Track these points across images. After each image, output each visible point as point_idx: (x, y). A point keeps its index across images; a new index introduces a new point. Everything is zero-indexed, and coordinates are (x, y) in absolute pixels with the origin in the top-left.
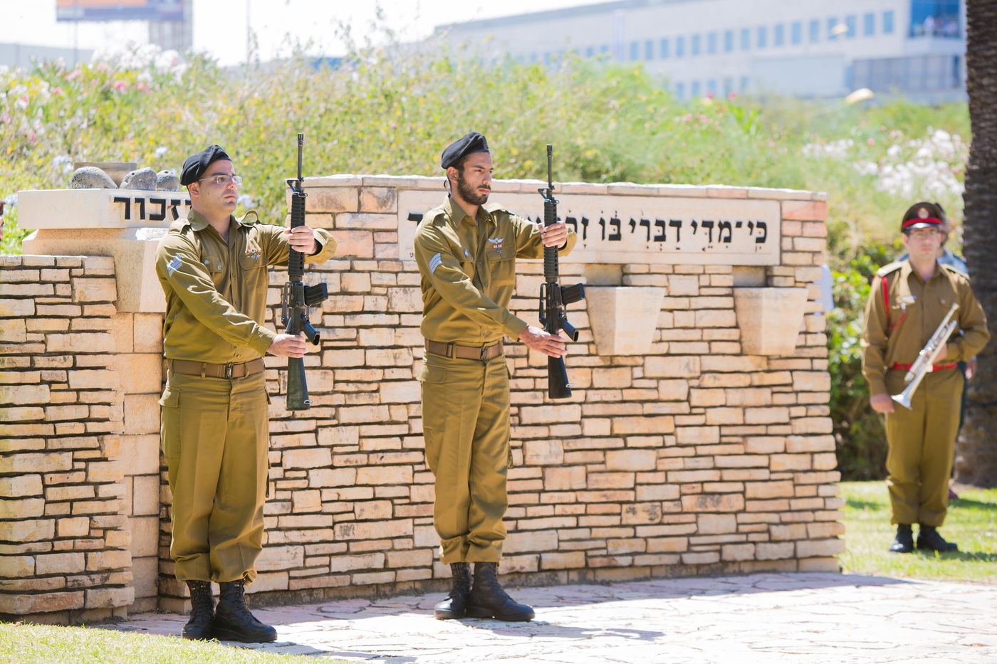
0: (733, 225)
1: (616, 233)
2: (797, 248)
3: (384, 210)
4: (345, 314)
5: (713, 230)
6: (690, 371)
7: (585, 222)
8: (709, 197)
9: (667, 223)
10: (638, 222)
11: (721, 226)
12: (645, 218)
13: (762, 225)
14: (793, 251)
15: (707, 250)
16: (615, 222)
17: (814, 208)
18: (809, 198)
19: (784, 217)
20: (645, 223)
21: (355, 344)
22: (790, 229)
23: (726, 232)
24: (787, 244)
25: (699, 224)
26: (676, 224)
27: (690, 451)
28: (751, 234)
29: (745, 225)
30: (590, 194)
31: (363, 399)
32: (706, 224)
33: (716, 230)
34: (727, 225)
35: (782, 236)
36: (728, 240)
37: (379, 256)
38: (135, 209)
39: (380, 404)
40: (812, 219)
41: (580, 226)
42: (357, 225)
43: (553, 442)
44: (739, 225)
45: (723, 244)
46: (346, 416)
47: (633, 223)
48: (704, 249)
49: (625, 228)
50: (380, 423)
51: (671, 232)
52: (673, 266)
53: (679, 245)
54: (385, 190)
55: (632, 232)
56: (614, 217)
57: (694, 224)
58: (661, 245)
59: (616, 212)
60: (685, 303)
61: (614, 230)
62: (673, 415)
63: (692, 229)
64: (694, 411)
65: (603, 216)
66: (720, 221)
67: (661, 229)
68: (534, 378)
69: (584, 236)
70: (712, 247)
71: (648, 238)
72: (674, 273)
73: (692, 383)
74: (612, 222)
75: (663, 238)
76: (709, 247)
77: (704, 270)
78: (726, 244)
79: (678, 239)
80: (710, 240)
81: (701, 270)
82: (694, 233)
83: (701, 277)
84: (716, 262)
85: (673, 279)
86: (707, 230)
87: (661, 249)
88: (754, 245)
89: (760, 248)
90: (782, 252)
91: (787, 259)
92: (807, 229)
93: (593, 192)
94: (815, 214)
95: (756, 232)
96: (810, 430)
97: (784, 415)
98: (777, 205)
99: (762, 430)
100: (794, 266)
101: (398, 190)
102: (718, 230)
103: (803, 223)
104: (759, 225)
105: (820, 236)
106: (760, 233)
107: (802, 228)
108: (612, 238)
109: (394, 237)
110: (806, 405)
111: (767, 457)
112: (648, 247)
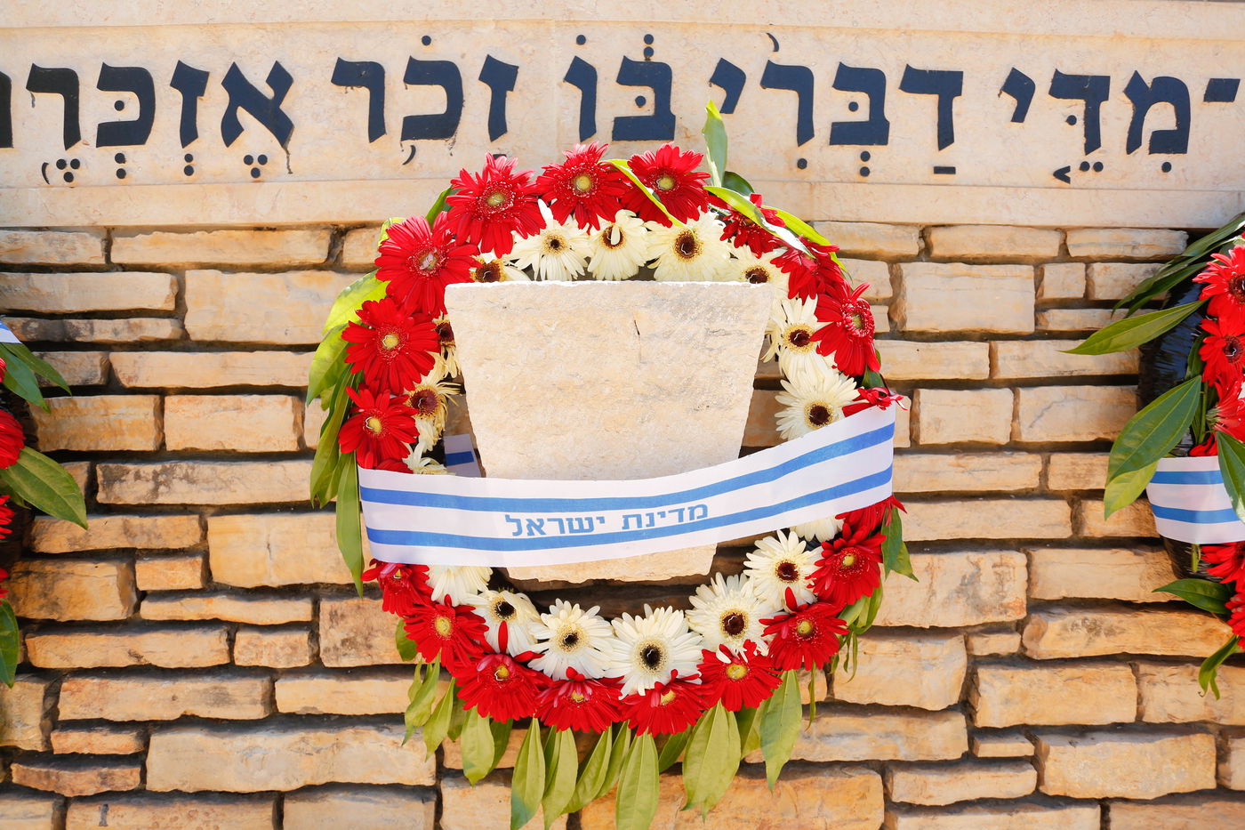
0: (1196, 93)
1: (648, 110)
5: (1105, 108)
6: (980, 608)
7: (500, 76)
9: (893, 79)
10: (754, 73)
11: (1142, 94)
12: (784, 58)
15: (1075, 173)
16: (648, 74)
20: (788, 78)
23: (1161, 117)
25: (1043, 84)
26: (945, 86)
32: (1064, 86)
33: (1116, 113)
34: (1172, 90)
41: (477, 97)
44: (1221, 91)
45: (1147, 160)
47: (728, 78)
48: (1062, 174)
49: (694, 97)
51: (910, 113)
52: (924, 233)
53: (947, 157)
55: (727, 108)
56: (639, 57)
57: (1019, 87)
58: (865, 157)
59: (649, 39)
60: (968, 359)
61: (640, 101)
62: (884, 769)
63: (1010, 102)
64: (988, 749)
65: (587, 54)
66: (1136, 78)
67: (862, 99)
68: (232, 628)
69: (497, 126)
70: (1098, 167)
71: (805, 131)
72: (926, 253)
73: (985, 646)
74: (630, 73)
75: (874, 131)
76: (1085, 166)
77: (1064, 248)
78: (1163, 158)
79: (945, 136)
80: (1093, 142)
81: (1050, 246)
82: (1019, 116)
83: (1050, 271)
84: (1119, 219)
85: (919, 277)
86: (1078, 107)
87: (865, 172)
102: (1129, 111)
108: (628, 130)
112: (802, 164)
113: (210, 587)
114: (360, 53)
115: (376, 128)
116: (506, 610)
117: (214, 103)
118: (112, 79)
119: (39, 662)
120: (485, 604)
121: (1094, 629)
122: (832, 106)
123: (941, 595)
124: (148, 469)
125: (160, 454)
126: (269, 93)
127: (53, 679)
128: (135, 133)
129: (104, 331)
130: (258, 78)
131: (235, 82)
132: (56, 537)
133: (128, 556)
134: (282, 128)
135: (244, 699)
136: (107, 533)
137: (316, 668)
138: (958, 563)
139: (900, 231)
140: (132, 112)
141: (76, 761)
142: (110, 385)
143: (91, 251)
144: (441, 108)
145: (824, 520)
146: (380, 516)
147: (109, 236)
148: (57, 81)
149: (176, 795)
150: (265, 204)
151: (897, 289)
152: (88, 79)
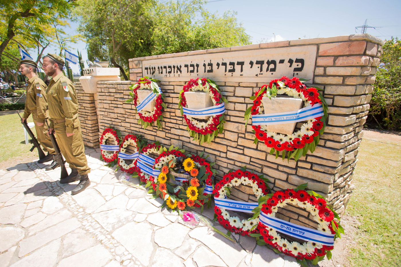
0: (278, 62)
2: (328, 74)
4: (129, 95)
5: (263, 65)
6: (240, 130)
7: (198, 66)
8: (262, 49)
9: (236, 63)
10: (221, 64)
11: (269, 63)
12: (224, 62)
13: (302, 61)
14: (325, 75)
15: (259, 75)
16: (210, 65)
17: (350, 46)
18: (347, 39)
19: (320, 54)
20: (224, 64)
21: (130, 103)
22: (321, 62)
23: (272, 66)
24: (320, 71)
25: (255, 63)
26: (241, 64)
27: (232, 162)
28: (290, 66)
29: (286, 61)
31: (131, 117)
32: (258, 63)
33: (265, 66)
34: (274, 62)
35: (316, 66)
36: (273, 70)
37: (138, 80)
38: (85, 72)
39: (136, 119)
40: (347, 53)
41: (196, 68)
42: (132, 72)
43: (180, 141)
44: (282, 61)
45: (269, 73)
46: (127, 120)
47: (218, 65)
48: (257, 75)
49: (215, 67)
50: (135, 124)
51: (238, 68)
52: (239, 83)
53: (242, 73)
54: (137, 62)
55: (218, 68)
56: (210, 63)
57: (251, 63)
58: (232, 74)
59: (211, 60)
60: (242, 100)
61: (210, 68)
62: (227, 146)
63: (250, 65)
64: (238, 147)
65: (205, 63)
66: (268, 61)
67: (232, 66)
68: (177, 120)
69: (197, 71)
70: (262, 74)
71: (226, 71)
72: (239, 86)
73: (240, 135)
75: (233, 70)
76: (260, 74)
77: (257, 85)
78: (272, 72)
79: (242, 71)
80: (261, 70)
81: (255, 85)
82: (251, 67)
83: (254, 89)
84: (265, 81)
85: (238, 89)
86: (259, 65)
87: (232, 76)
88: (292, 72)
89: (297, 74)
90: (315, 76)
91: (318, 80)
92: (340, 61)
93: (200, 53)
94: (349, 51)
95: (295, 65)
96: (310, 177)
97: (293, 164)
98: (315, 48)
99: (275, 166)
100: (325, 85)
101: (142, 61)
102: (267, 65)
103: (336, 57)
104: (297, 61)
105: (354, 65)
106: (298, 65)
107: (334, 61)
108: (209, 71)
109: (141, 75)
110: (312, 164)
111: (274, 179)
112: (225, 75)
113: (176, 116)
114: (186, 64)
115: (188, 72)
116: (192, 120)
117: (176, 69)
118: (169, 67)
119: (165, 121)
120: (191, 119)
121: (252, 136)
122: (229, 67)
123: (234, 128)
124: (172, 104)
125: (172, 103)
126: (180, 68)
127: (165, 122)
128: (170, 72)
129: (169, 91)
130: (179, 67)
131: (177, 67)
132: (165, 110)
133: (170, 112)
134: (181, 72)
135: (177, 126)
136: (169, 110)
137: (182, 125)
138: (237, 124)
139: (236, 83)
140: (170, 70)
141: (167, 129)
142: (169, 97)
143: (168, 84)
144: (193, 69)
146: (184, 111)
147: (169, 82)
148: (165, 67)
149: (173, 134)
150: (180, 79)
151: (234, 91)
152: (167, 67)
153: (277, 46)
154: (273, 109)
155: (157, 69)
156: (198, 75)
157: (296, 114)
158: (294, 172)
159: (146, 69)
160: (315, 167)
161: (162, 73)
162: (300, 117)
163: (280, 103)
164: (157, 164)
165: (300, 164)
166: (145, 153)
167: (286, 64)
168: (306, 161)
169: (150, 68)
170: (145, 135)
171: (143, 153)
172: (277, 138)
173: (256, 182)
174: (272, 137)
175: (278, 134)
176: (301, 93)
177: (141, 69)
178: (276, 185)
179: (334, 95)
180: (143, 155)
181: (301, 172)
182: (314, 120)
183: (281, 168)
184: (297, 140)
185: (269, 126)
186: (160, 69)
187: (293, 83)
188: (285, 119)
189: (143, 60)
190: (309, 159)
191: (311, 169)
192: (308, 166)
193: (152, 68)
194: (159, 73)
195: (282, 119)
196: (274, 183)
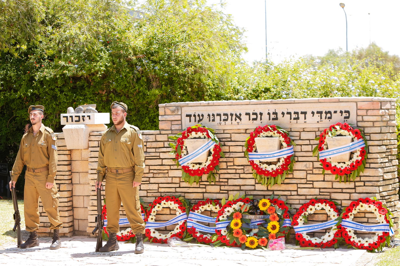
0: (333, 112)
1: (275, 117)
2: (364, 120)
3: (174, 114)
4: (156, 148)
5: (322, 115)
6: (308, 168)
7: (261, 114)
8: (320, 102)
9: (300, 113)
10: (286, 113)
11: (326, 113)
12: (289, 111)
13: (348, 112)
14: (363, 121)
15: (319, 122)
16: (275, 113)
17: (373, 104)
18: (371, 100)
19: (358, 108)
20: (289, 113)
21: (159, 157)
22: (360, 113)
23: (329, 115)
24: (360, 118)
25: (315, 113)
26: (305, 113)
27: (303, 197)
28: (342, 115)
30: (264, 104)
31: (161, 175)
32: (318, 112)
33: (324, 115)
34: (330, 112)
35: (357, 115)
36: (330, 118)
37: (173, 129)
38: (70, 119)
40: (372, 108)
41: (259, 116)
42: (164, 119)
43: (241, 192)
44: (335, 112)
45: (327, 120)
46: (152, 180)
47: (283, 113)
48: (318, 122)
49: (280, 116)
51: (302, 116)
52: (304, 128)
53: (305, 121)
54: (174, 107)
55: (283, 117)
57: (313, 113)
58: (297, 121)
59: (275, 110)
60: (307, 142)
61: (275, 116)
62: (297, 184)
63: (312, 115)
64: (308, 182)
65: (269, 112)
66: (326, 111)
67: (297, 115)
68: (236, 169)
69: (261, 119)
70: (322, 121)
71: (291, 119)
72: (304, 131)
73: (308, 172)
74: (274, 113)
75: (298, 118)
77: (319, 130)
78: (329, 120)
79: (305, 118)
80: (321, 118)
81: (317, 130)
82: (313, 116)
83: (317, 132)
84: (324, 127)
85: (302, 133)
86: (319, 115)
87: (297, 123)
88: (343, 119)
89: (347, 120)
90: (357, 122)
91: (360, 124)
92: (370, 113)
93: (264, 103)
94: (373, 107)
95: (344, 115)
96: (364, 191)
97: (352, 185)
98: (355, 104)
99: (340, 190)
100: (364, 127)
101: (181, 107)
102: (325, 115)
103: (367, 110)
104: (346, 112)
105: (376, 115)
106: (346, 115)
107: (367, 112)
108: (273, 119)
109: (179, 122)
110: (364, 182)
111: (340, 201)
112: (290, 122)
113: (234, 165)
114: (248, 112)
115: (250, 120)
117: (234, 117)
118: (224, 115)
119: (219, 172)
120: (259, 164)
121: (319, 170)
122: (294, 116)
123: (303, 166)
124: (229, 153)
125: (229, 152)
126: (239, 116)
127: (219, 174)
128: (226, 120)
129: (224, 140)
130: (238, 114)
131: (236, 115)
132: (221, 160)
133: (227, 162)
134: (240, 119)
135: (237, 176)
136: (225, 160)
137: (244, 173)
138: (304, 163)
139: (301, 129)
140: (226, 118)
141: (222, 182)
142: (225, 145)
143: (222, 132)
144: (256, 117)
145: (285, 157)
146: (250, 156)
147: (224, 130)
148: (219, 115)
149: (231, 185)
150: (239, 127)
151: (300, 135)
152: (222, 115)
153: (331, 101)
154: (334, 145)
155: (206, 116)
156: (261, 122)
157: (349, 146)
158: (353, 191)
159: (189, 116)
160: (367, 184)
161: (213, 120)
162: (352, 148)
163: (338, 140)
164: (222, 216)
165: (357, 184)
166: (196, 211)
167: (339, 113)
168: (360, 181)
169: (195, 116)
170: (186, 194)
171: (194, 211)
172: (339, 166)
173: (328, 204)
174: (335, 166)
175: (339, 163)
176: (351, 133)
177: (180, 116)
178: (343, 205)
179: (370, 133)
180: (195, 214)
181: (359, 190)
182: (360, 150)
183: (344, 191)
184: (352, 165)
185: (333, 157)
186: (211, 116)
187: (345, 127)
188: (343, 151)
189: (183, 106)
190: (363, 179)
191: (364, 185)
192: (362, 184)
193: (199, 115)
194: (210, 121)
195: (341, 151)
196: (341, 205)
